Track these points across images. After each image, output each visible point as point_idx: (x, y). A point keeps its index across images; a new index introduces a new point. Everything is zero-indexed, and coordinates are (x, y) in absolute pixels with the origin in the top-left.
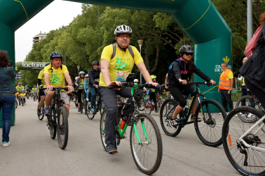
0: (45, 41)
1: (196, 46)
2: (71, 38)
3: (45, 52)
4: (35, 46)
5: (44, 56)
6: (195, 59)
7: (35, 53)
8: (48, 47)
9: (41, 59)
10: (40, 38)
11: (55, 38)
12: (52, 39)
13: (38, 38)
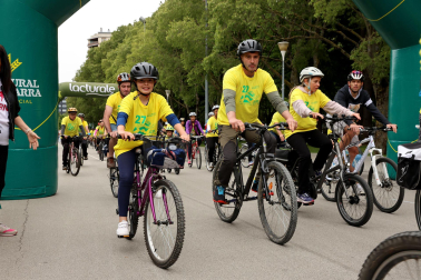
0: (109, 46)
1: (394, 53)
2: (155, 39)
3: (110, 65)
4: (91, 55)
5: (107, 71)
6: (393, 77)
7: (91, 66)
8: (114, 56)
9: (101, 78)
10: (100, 40)
11: (127, 40)
12: (121, 42)
13: (96, 40)
